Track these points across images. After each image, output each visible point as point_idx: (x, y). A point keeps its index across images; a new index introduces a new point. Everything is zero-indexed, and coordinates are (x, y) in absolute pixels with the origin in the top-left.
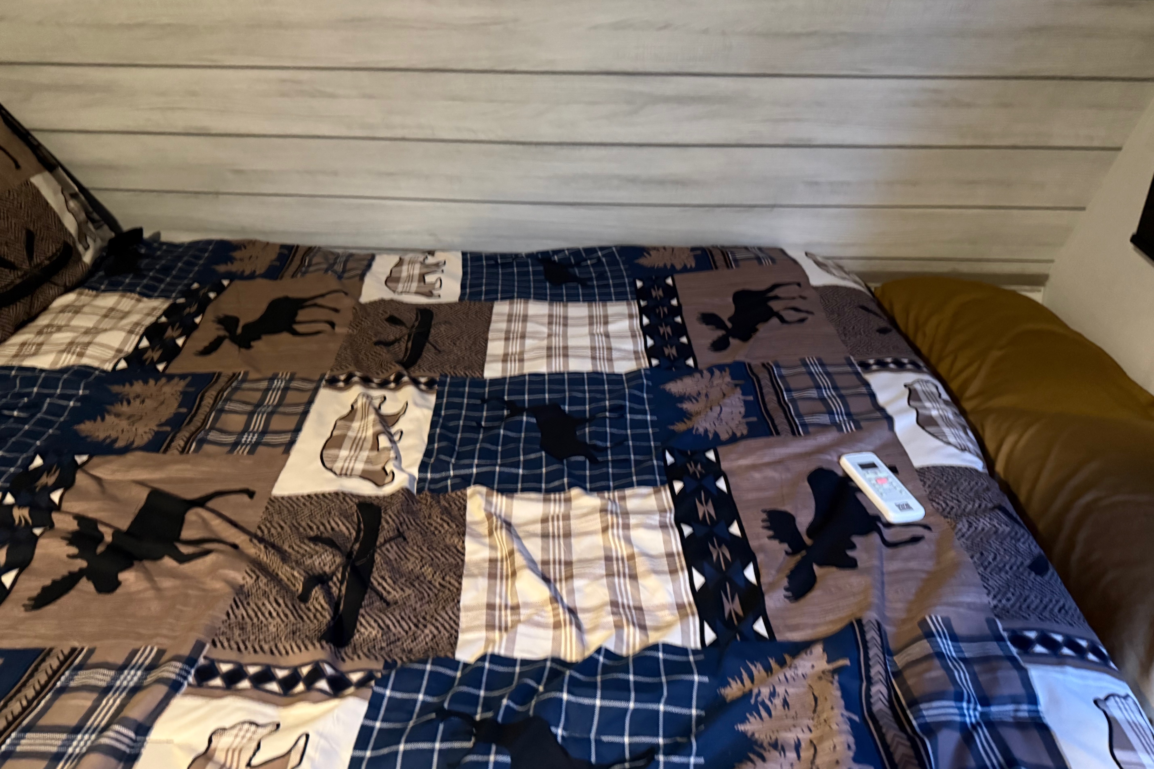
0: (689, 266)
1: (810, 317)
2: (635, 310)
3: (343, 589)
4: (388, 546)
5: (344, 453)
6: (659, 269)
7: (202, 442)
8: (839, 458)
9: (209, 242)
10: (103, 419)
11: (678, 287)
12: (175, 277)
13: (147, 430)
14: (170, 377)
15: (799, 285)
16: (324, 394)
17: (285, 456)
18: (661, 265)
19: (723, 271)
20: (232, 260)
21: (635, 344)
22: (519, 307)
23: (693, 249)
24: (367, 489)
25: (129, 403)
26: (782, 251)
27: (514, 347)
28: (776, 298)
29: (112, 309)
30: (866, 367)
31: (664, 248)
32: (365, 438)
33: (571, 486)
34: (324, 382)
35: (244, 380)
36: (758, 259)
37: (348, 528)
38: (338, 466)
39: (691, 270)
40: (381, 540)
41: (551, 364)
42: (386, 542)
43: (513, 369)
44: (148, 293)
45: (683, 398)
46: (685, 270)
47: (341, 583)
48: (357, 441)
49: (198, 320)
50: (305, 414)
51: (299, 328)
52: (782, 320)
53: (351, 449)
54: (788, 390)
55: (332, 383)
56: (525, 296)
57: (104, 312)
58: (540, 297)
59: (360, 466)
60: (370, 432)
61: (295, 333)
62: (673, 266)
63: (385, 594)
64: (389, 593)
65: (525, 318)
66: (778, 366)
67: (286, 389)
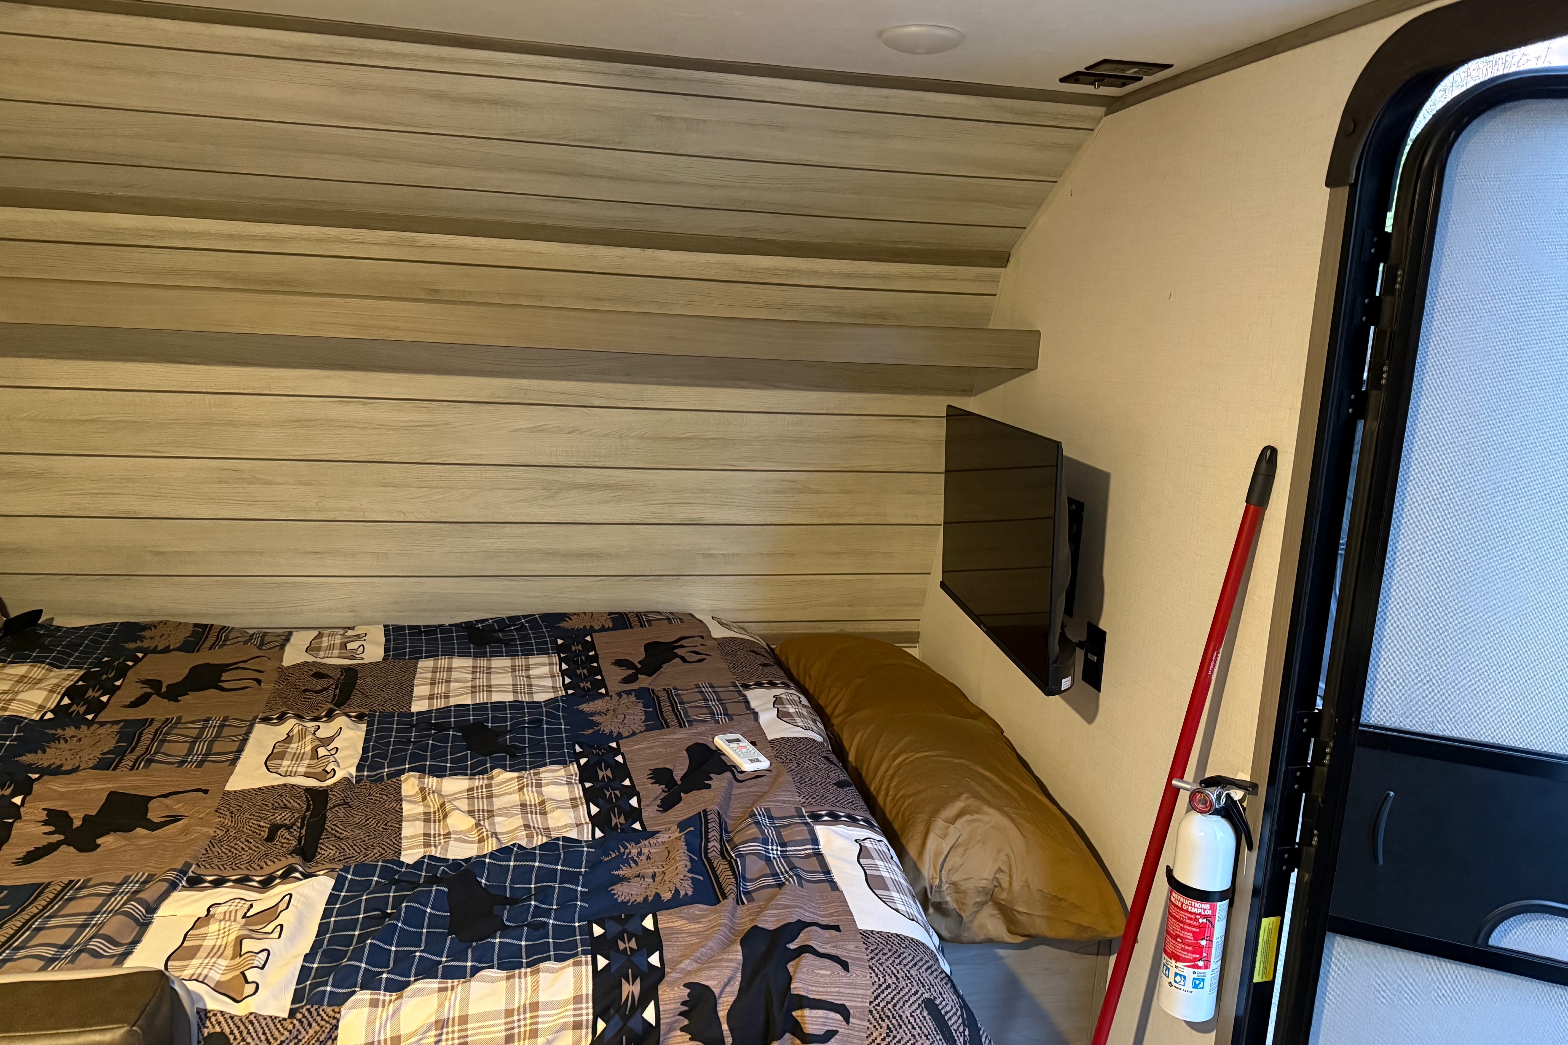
0: (606, 627)
1: (707, 657)
2: (555, 659)
3: (303, 831)
4: (337, 808)
5: (286, 763)
6: (579, 630)
7: (150, 761)
8: (713, 739)
9: (114, 624)
10: (44, 752)
11: (595, 642)
12: (81, 652)
13: (91, 757)
14: (102, 724)
15: (702, 637)
16: (259, 728)
17: (231, 767)
18: (581, 627)
19: (637, 629)
20: (141, 639)
21: (554, 682)
22: (443, 662)
23: (610, 614)
24: (312, 783)
25: (66, 741)
26: (692, 615)
27: (440, 689)
28: (682, 646)
29: (23, 677)
30: (747, 687)
31: (584, 613)
32: (304, 753)
33: (492, 768)
34: (258, 720)
35: (177, 722)
36: (668, 619)
37: (299, 804)
38: (282, 770)
39: (609, 629)
40: (329, 805)
41: (476, 698)
42: (334, 807)
43: (439, 704)
44: (59, 664)
45: (592, 714)
46: (603, 629)
47: (301, 828)
48: (297, 755)
49: (118, 683)
50: (245, 740)
51: (225, 685)
52: (684, 660)
53: (292, 760)
54: (682, 703)
55: (266, 720)
56: (450, 653)
57: (16, 678)
58: (464, 654)
59: (302, 770)
60: (309, 748)
61: (223, 689)
62: (592, 627)
63: (338, 835)
64: (341, 833)
65: (450, 669)
66: (675, 689)
67: (221, 727)
